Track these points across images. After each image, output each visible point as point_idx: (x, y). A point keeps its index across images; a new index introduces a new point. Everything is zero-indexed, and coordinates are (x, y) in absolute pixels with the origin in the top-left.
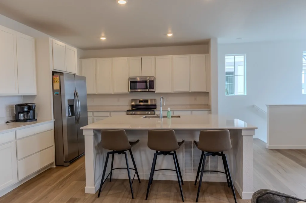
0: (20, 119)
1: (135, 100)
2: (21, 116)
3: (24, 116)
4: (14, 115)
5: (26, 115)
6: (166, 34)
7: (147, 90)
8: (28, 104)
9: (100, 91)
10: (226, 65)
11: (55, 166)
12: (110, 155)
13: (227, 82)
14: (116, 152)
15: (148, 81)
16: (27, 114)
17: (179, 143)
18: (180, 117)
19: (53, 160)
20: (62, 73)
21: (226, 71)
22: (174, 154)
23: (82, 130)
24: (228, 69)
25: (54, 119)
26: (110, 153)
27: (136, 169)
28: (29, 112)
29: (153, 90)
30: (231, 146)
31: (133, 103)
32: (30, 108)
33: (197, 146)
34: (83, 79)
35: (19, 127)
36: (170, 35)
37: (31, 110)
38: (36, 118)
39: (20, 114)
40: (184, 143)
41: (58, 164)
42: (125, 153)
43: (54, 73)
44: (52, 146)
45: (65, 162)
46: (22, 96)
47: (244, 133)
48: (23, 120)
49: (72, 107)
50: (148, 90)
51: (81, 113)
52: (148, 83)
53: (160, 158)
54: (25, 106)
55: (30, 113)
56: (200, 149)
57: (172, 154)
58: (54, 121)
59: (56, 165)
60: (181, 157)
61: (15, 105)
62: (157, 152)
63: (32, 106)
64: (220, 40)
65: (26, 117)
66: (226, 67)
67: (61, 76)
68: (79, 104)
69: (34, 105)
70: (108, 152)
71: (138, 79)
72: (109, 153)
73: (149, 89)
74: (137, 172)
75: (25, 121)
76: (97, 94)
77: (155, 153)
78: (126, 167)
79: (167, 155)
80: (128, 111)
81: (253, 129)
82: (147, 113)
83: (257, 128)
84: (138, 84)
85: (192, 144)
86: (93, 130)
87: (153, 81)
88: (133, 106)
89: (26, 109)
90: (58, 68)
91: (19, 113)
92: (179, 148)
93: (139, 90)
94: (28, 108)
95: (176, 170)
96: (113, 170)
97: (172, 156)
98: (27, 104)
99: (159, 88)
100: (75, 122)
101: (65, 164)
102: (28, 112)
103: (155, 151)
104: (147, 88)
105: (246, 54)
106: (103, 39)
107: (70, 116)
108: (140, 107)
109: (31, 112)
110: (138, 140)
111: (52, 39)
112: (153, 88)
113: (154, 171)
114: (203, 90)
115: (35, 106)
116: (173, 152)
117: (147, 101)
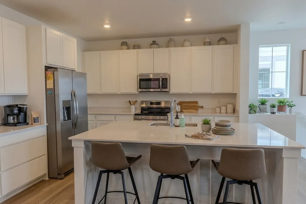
0: (9, 122)
1: (146, 102)
2: (11, 120)
3: (14, 119)
4: (3, 118)
5: (16, 118)
6: (183, 19)
7: (159, 90)
8: (19, 106)
9: (105, 90)
10: (259, 60)
11: (47, 178)
12: (103, 174)
13: (261, 81)
14: (111, 171)
15: (161, 79)
16: (17, 116)
17: (191, 162)
18: (196, 125)
19: (46, 171)
20: (57, 68)
21: (260, 67)
22: (185, 178)
23: (71, 141)
24: (262, 64)
25: (47, 123)
26: (104, 172)
27: (136, 194)
28: (20, 114)
29: (166, 90)
30: (266, 172)
31: (144, 105)
32: (20, 110)
33: (217, 169)
34: (83, 75)
35: (8, 131)
36: (188, 20)
37: (22, 112)
38: (27, 122)
39: (9, 117)
40: (199, 162)
41: (50, 177)
42: (122, 173)
43: (47, 68)
44: (45, 155)
45: (59, 174)
46: (13, 95)
47: (285, 154)
48: (13, 124)
49: (68, 109)
50: (161, 90)
51: (79, 116)
52: (161, 81)
53: (166, 182)
54: (15, 107)
55: (20, 116)
56: (221, 174)
57: (182, 178)
58: (47, 126)
59: (49, 178)
60: (195, 180)
61: (4, 107)
62: (162, 175)
63: (23, 107)
64: (253, 27)
65: (16, 121)
66: (260, 63)
67: (55, 72)
68: (76, 105)
69: (26, 106)
70: (100, 171)
71: (151, 77)
72: (101, 173)
73: (162, 88)
74: (138, 198)
75: (15, 125)
76: (101, 93)
77: (159, 176)
78: (123, 191)
79: (176, 178)
80: (135, 114)
81: (299, 149)
82: (158, 117)
83: (304, 148)
84: (152, 82)
85: (211, 166)
86: (83, 142)
87: (167, 79)
88: (143, 109)
89: (16, 111)
90: (52, 62)
91: (8, 115)
92: (192, 170)
93: (152, 90)
94: (18, 110)
95: (187, 199)
96: (107, 193)
97: (182, 181)
98: (17, 105)
99: (174, 87)
100: (72, 126)
101: (59, 177)
102: (18, 115)
103: (159, 174)
104: (159, 88)
105: (290, 45)
106: (107, 26)
107: (66, 120)
108: (153, 110)
109: (22, 114)
110: (140, 156)
111: (46, 27)
112: (167, 88)
113: (158, 198)
114: (229, 90)
115: (26, 108)
116: (183, 176)
117: (159, 103)
